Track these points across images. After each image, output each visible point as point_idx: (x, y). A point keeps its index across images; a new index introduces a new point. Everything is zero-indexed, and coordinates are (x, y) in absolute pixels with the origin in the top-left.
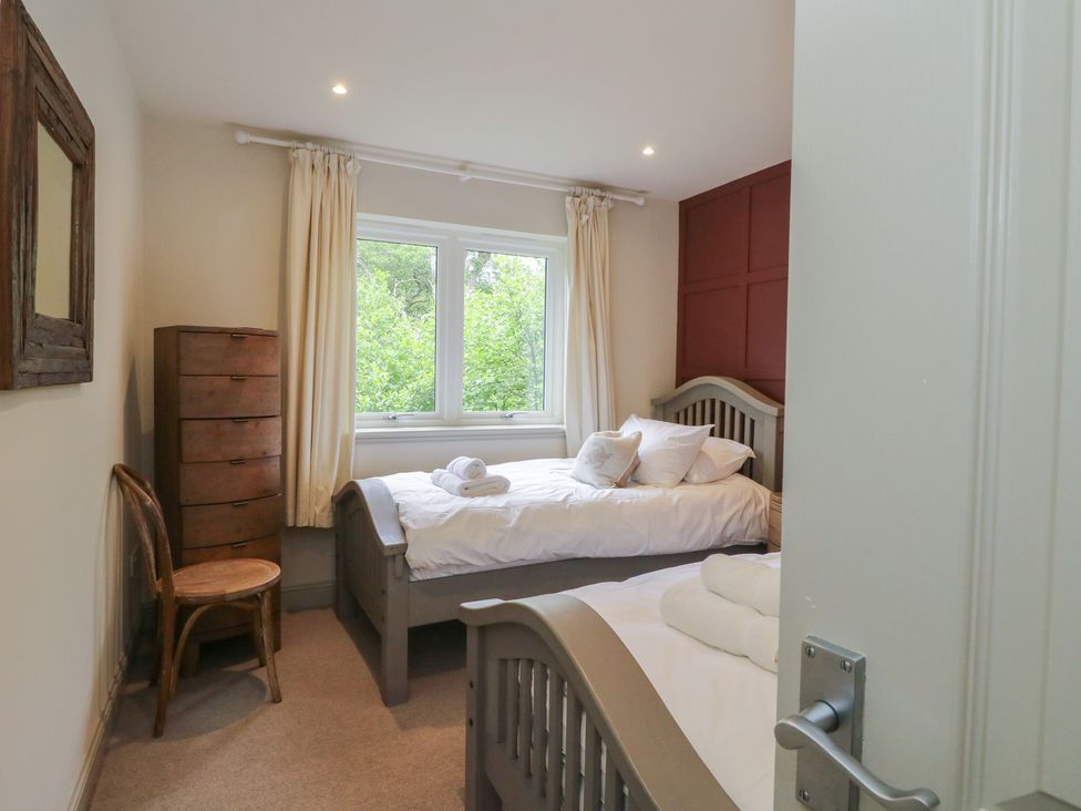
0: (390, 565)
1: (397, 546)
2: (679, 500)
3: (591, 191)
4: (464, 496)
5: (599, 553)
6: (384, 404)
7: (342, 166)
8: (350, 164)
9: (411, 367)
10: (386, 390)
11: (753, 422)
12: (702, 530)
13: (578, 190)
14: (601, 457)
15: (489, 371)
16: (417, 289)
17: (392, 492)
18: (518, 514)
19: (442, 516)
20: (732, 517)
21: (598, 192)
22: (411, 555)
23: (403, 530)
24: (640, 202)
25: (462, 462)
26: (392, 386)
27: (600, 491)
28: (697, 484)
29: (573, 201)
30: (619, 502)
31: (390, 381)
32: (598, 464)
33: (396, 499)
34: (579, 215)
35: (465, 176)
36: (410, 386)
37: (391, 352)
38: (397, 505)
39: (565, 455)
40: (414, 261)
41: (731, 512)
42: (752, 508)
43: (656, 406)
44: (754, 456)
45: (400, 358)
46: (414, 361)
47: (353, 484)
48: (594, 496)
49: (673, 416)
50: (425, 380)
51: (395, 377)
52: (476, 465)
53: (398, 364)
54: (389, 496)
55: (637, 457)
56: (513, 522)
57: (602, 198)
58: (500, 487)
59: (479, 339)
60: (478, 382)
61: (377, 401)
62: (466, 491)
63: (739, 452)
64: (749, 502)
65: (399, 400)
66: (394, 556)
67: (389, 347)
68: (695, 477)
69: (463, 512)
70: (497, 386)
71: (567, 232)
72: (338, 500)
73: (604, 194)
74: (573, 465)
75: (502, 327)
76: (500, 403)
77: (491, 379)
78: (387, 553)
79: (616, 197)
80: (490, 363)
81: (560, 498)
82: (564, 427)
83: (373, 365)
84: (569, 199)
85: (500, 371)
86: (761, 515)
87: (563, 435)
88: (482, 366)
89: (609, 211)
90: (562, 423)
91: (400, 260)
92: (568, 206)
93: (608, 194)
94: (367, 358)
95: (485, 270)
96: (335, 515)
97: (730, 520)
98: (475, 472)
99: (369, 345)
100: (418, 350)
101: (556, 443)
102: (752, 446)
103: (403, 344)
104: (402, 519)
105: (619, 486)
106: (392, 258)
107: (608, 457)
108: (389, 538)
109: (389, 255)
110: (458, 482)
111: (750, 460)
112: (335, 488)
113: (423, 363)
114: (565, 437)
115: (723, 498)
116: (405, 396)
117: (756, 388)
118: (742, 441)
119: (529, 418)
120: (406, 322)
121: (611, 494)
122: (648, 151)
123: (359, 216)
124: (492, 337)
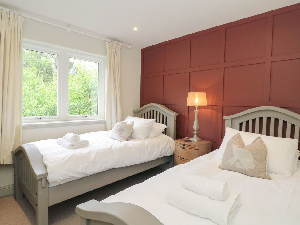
0: (39, 183)
1: (43, 175)
2: (147, 144)
3: (115, 41)
4: (71, 149)
5: (123, 165)
6: (35, 112)
7: (15, 17)
8: (19, 17)
9: (46, 100)
10: (36, 107)
11: (166, 117)
12: (155, 153)
13: (110, 41)
14: (120, 131)
15: (75, 101)
16: (47, 75)
17: (39, 149)
18: (94, 155)
19: (63, 159)
20: (163, 148)
21: (116, 42)
22: (50, 178)
23: (45, 167)
24: (130, 47)
25: (70, 135)
26: (38, 106)
27: (122, 143)
28: (152, 138)
29: (109, 44)
30: (129, 146)
31: (38, 104)
32: (120, 133)
33: (42, 153)
34: (111, 49)
35: (69, 29)
36: (45, 106)
37: (38, 94)
38: (42, 156)
39: (106, 130)
40: (46, 65)
41: (163, 146)
42: (168, 145)
43: (135, 113)
44: (167, 128)
45: (42, 96)
46: (47, 98)
47: (21, 147)
48: (121, 145)
49: (141, 116)
50: (51, 104)
51: (40, 103)
52: (76, 136)
53: (41, 98)
54: (38, 152)
55: (133, 130)
56: (92, 158)
57: (118, 44)
58: (85, 144)
59: (71, 91)
60: (71, 104)
61: (32, 111)
62: (72, 147)
63: (163, 127)
64: (167, 142)
65: (41, 111)
66: (41, 179)
67: (38, 93)
68: (151, 136)
69: (72, 156)
70: (78, 106)
71: (106, 54)
72: (14, 153)
73: (118, 43)
74: (110, 133)
75: (79, 87)
76: (78, 111)
77: (76, 104)
78: (37, 178)
79: (122, 45)
80: (75, 99)
81: (109, 147)
82: (105, 120)
83: (31, 99)
84: (107, 43)
85: (78, 101)
86: (171, 146)
87: (105, 123)
88: (72, 99)
89: (120, 49)
90: (104, 119)
91: (41, 65)
92: (107, 45)
93: (120, 43)
94: (29, 96)
95: (71, 70)
96: (13, 159)
97: (162, 149)
98: (76, 139)
99: (29, 92)
100: (48, 94)
101: (103, 126)
102: (166, 125)
103: (42, 92)
104: (45, 162)
105: (127, 140)
106: (38, 64)
107: (123, 130)
108: (38, 171)
109: (37, 63)
110: (69, 143)
111: (166, 129)
112: (13, 148)
113: (50, 98)
114: (106, 123)
115: (160, 142)
116: (44, 109)
117: (167, 107)
118: (163, 123)
119: (93, 117)
120: (43, 85)
121: (126, 144)
122: (136, 29)
123: (24, 39)
124: (76, 90)
